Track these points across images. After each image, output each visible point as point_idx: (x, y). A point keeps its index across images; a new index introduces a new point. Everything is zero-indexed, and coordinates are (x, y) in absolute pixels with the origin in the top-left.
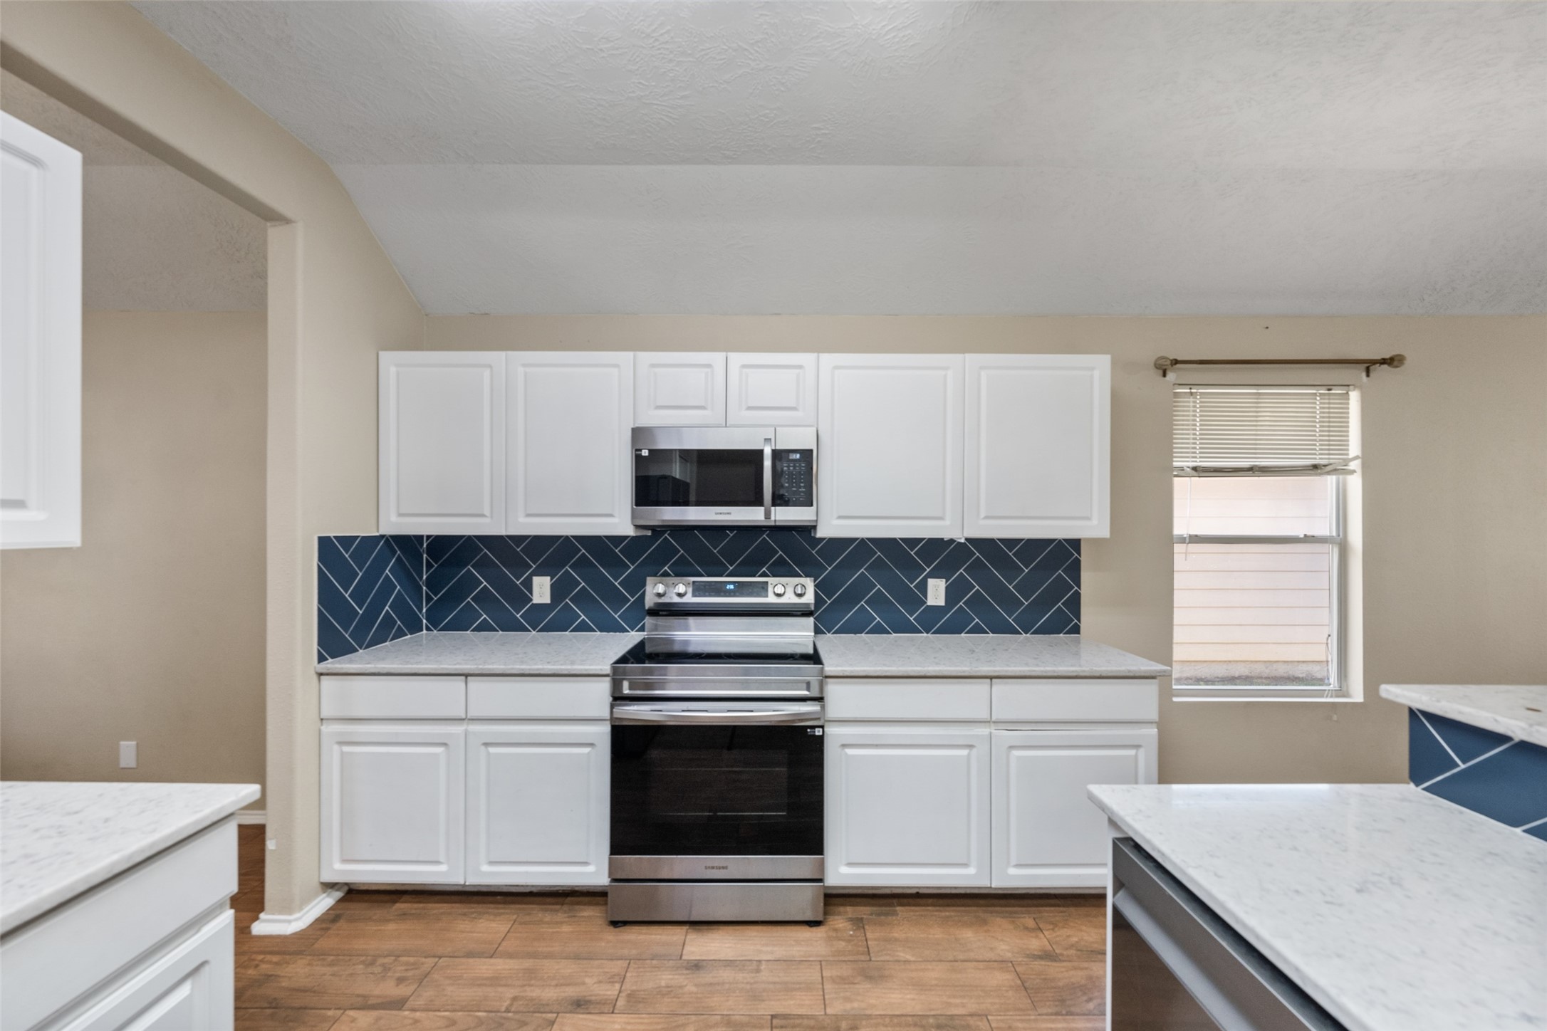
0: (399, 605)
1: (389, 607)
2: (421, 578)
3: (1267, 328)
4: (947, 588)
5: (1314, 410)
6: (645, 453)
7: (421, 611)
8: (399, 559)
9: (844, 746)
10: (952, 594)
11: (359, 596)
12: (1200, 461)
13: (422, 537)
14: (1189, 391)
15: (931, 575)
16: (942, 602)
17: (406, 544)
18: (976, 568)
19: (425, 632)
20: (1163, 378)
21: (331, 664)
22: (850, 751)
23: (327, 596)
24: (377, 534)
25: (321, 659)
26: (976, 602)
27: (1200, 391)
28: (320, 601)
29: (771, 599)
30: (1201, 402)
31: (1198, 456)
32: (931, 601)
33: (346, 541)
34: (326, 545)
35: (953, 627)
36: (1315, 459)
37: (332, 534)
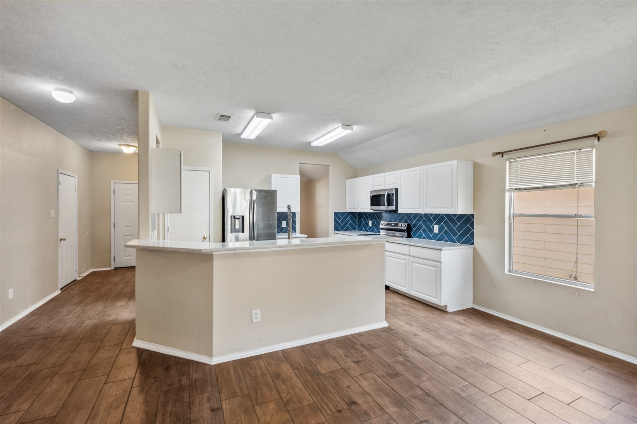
0: (351, 225)
1: (349, 225)
2: (356, 220)
3: (545, 131)
4: (439, 228)
5: (574, 160)
6: (372, 196)
7: (356, 226)
8: (351, 216)
9: (387, 256)
10: (440, 230)
11: (342, 222)
12: (520, 186)
13: (356, 212)
14: (514, 160)
15: (435, 224)
16: (437, 232)
17: (353, 214)
18: (446, 222)
19: (357, 231)
20: (502, 158)
21: (336, 232)
22: (388, 257)
23: (336, 221)
24: (346, 212)
25: (335, 231)
26: (446, 232)
27: (520, 159)
28: (335, 222)
29: (399, 228)
30: (520, 164)
31: (519, 184)
32: (435, 232)
33: (339, 213)
34: (336, 214)
35: (440, 239)
36: (574, 181)
37: (336, 211)
